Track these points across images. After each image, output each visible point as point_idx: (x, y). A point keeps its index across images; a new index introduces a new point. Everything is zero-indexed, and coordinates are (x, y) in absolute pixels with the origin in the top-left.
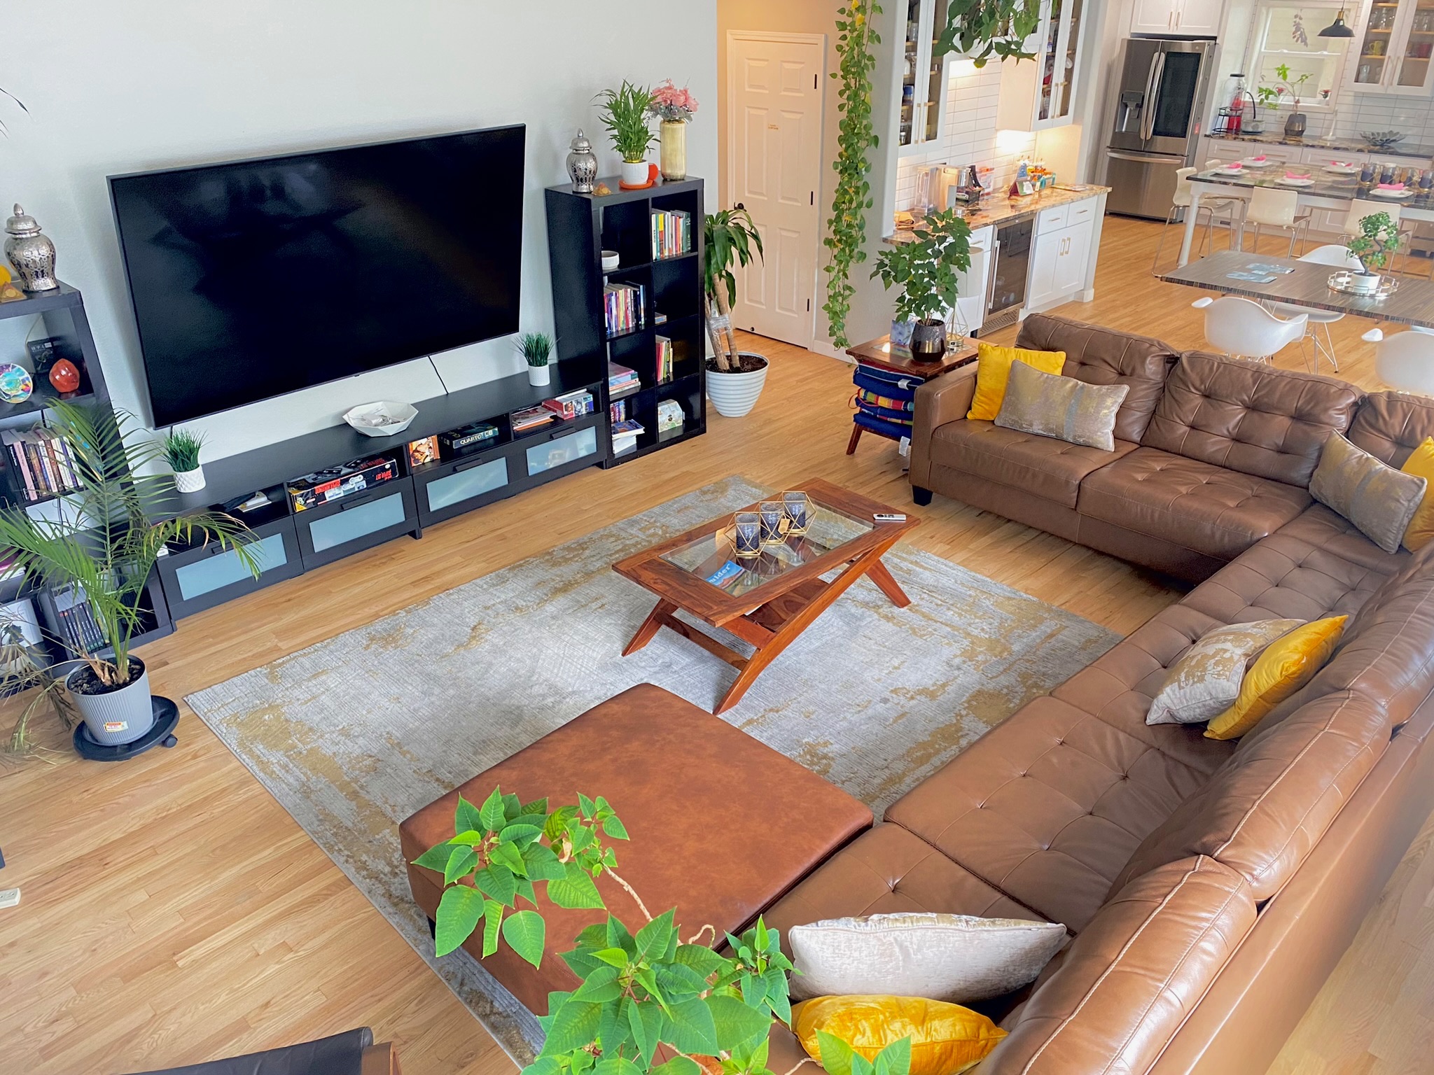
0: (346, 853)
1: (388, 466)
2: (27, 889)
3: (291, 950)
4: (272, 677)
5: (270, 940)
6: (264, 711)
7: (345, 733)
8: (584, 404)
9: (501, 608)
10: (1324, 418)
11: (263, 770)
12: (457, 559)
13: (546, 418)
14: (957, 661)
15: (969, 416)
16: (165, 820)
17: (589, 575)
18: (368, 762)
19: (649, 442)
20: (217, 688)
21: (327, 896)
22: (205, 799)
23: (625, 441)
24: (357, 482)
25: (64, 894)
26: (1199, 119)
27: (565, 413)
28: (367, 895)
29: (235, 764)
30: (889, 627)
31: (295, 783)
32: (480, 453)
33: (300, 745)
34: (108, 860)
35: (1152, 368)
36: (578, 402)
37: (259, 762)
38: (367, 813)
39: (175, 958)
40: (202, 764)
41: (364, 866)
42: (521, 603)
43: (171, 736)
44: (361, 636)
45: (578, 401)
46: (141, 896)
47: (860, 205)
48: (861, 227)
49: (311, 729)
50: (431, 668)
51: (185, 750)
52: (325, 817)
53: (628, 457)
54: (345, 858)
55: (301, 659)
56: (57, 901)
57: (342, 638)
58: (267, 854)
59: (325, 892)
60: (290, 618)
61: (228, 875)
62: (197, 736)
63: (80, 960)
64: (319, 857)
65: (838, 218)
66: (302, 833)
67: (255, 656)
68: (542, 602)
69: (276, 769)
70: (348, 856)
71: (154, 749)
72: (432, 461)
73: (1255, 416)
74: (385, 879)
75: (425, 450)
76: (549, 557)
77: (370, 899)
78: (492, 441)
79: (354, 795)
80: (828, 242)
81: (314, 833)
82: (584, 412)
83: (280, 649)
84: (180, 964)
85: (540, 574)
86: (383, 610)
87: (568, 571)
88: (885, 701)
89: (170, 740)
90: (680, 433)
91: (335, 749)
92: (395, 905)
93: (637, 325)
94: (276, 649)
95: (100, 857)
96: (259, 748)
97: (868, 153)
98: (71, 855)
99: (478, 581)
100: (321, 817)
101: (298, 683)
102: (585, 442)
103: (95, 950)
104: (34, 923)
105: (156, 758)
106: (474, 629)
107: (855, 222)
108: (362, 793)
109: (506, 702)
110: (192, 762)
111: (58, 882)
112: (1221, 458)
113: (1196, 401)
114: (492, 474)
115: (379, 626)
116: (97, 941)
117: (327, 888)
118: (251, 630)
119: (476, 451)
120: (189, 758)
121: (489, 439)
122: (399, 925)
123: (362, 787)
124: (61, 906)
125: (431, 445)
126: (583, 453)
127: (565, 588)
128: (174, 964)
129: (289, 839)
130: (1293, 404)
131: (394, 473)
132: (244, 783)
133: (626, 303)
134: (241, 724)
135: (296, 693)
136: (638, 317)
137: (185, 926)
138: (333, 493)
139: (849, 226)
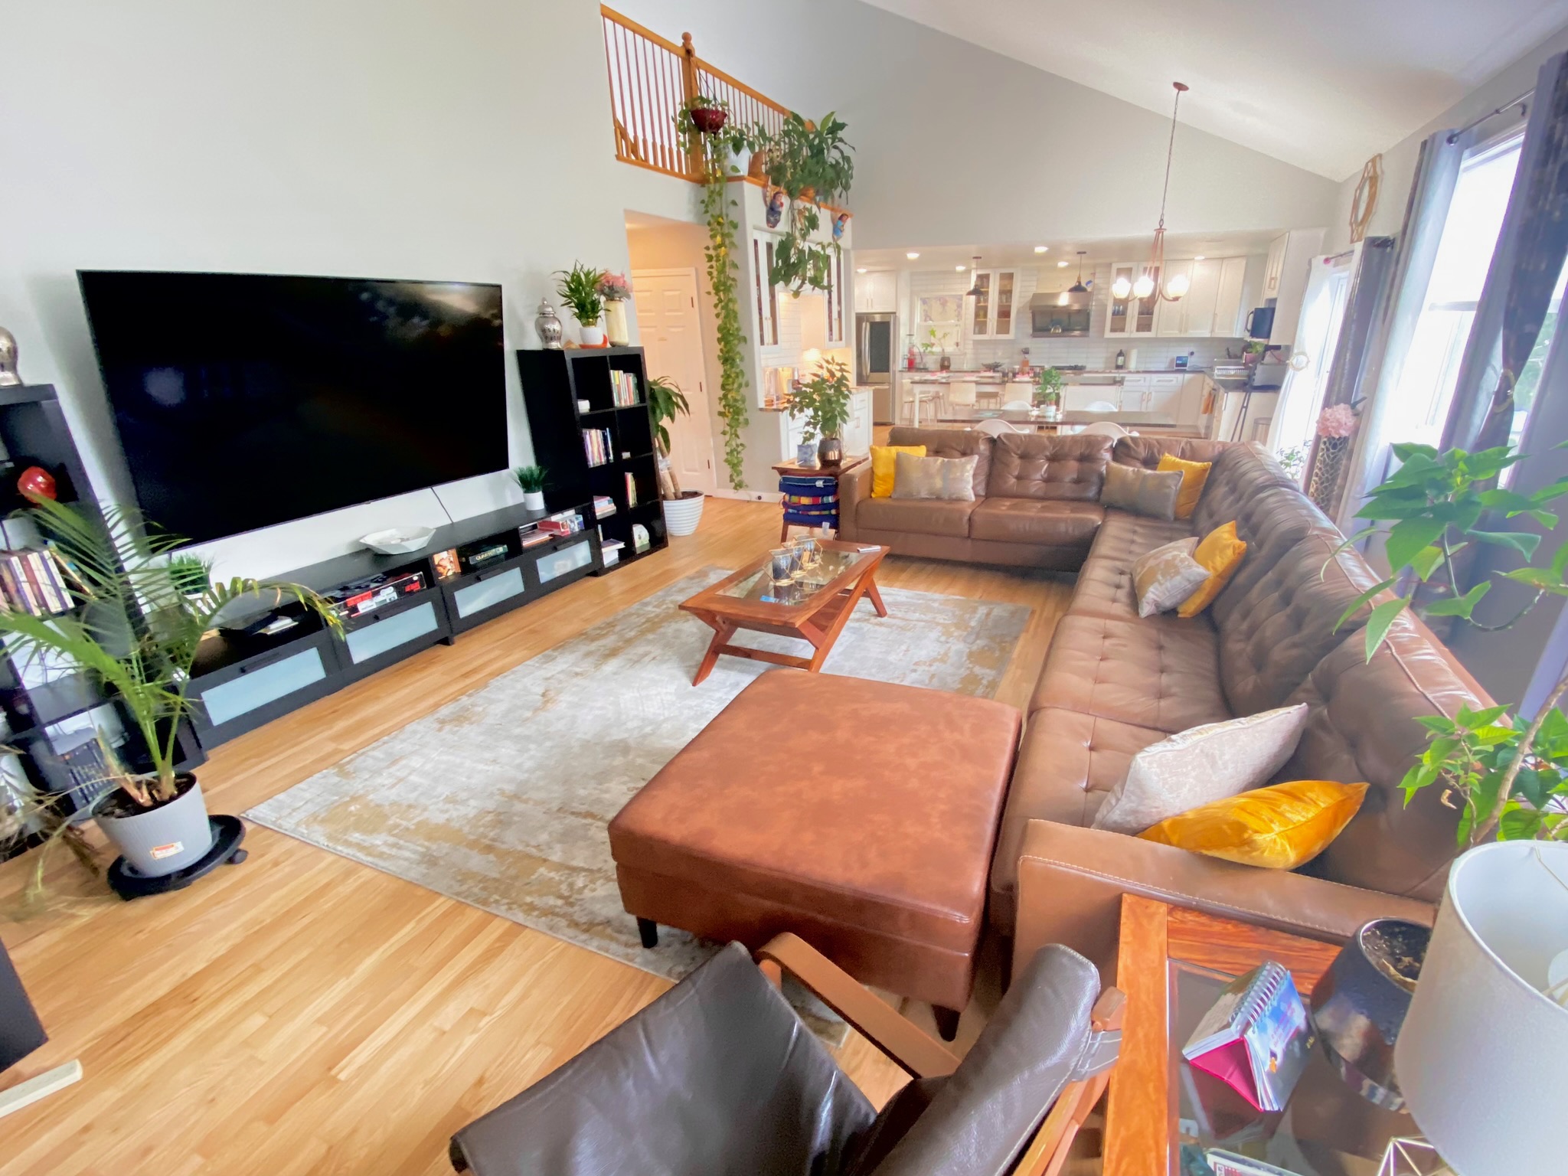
0: (506, 901)
1: (415, 578)
2: (87, 1058)
3: (484, 1014)
4: (343, 773)
5: (451, 1013)
6: (348, 804)
7: (452, 800)
8: (576, 522)
9: (562, 677)
10: (1099, 456)
11: (369, 854)
12: (497, 653)
13: (545, 537)
14: (943, 639)
15: (873, 495)
16: (259, 933)
17: (629, 642)
18: (489, 818)
19: (628, 555)
20: (281, 796)
21: (502, 949)
22: (306, 899)
23: (611, 553)
24: (389, 594)
25: (144, 1050)
26: (894, 362)
27: (562, 530)
28: (550, 933)
29: (330, 858)
30: (883, 629)
31: (412, 856)
32: (494, 567)
33: (404, 823)
34: (196, 995)
35: (983, 447)
36: (572, 521)
37: (360, 847)
38: (511, 860)
39: (333, 1072)
40: (287, 870)
41: (532, 907)
42: (578, 670)
43: (238, 851)
44: (429, 722)
45: (569, 520)
46: (257, 1021)
47: (740, 386)
48: (744, 402)
49: (410, 806)
50: (517, 731)
51: (260, 861)
52: (465, 876)
53: (614, 567)
54: (506, 907)
55: (371, 753)
56: (137, 1060)
57: (409, 728)
58: (407, 931)
59: (497, 945)
60: (341, 725)
61: (368, 964)
62: (271, 845)
63: (193, 1119)
64: (474, 915)
65: (725, 396)
66: (442, 899)
67: (314, 762)
68: (597, 666)
69: (385, 849)
70: (508, 904)
71: (218, 868)
72: (454, 573)
73: (1056, 464)
74: (562, 911)
75: (447, 563)
76: (583, 636)
77: (554, 935)
78: (503, 556)
79: (489, 849)
80: (721, 414)
81: (458, 894)
82: (577, 529)
83: (342, 751)
84: (342, 1076)
85: (584, 648)
86: (443, 700)
87: (610, 641)
88: (915, 671)
89: (239, 855)
90: (647, 548)
91: (446, 816)
92: (586, 931)
93: (608, 460)
94: (336, 752)
95: (185, 995)
96: (356, 837)
97: (741, 348)
98: (139, 1004)
99: (528, 662)
100: (459, 878)
101: (378, 772)
102: (580, 555)
103: (213, 1100)
104: (110, 1095)
105: (221, 879)
106: (543, 695)
107: (738, 398)
108: (497, 844)
109: (607, 739)
110: (275, 869)
111: (131, 1039)
112: (1040, 494)
113: (1016, 461)
114: (508, 583)
115: (445, 711)
116: (212, 1089)
117: (499, 939)
118: (301, 742)
119: (490, 564)
120: (269, 866)
121: (501, 554)
122: (599, 948)
123: (493, 840)
124: (147, 1063)
125: (452, 559)
126: (581, 563)
127: (613, 653)
128: (334, 1080)
129: (430, 909)
130: (1077, 453)
131: (422, 586)
132: (348, 874)
133: (598, 442)
134: (323, 821)
135: (379, 780)
136: (607, 454)
137: (331, 1035)
138: (366, 606)
139: (736, 400)
